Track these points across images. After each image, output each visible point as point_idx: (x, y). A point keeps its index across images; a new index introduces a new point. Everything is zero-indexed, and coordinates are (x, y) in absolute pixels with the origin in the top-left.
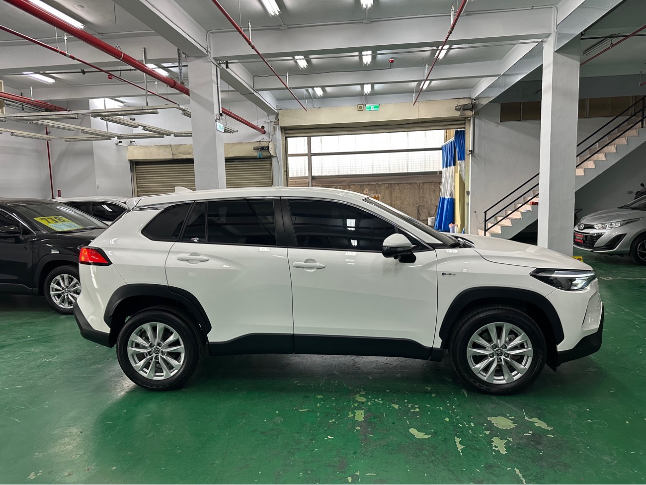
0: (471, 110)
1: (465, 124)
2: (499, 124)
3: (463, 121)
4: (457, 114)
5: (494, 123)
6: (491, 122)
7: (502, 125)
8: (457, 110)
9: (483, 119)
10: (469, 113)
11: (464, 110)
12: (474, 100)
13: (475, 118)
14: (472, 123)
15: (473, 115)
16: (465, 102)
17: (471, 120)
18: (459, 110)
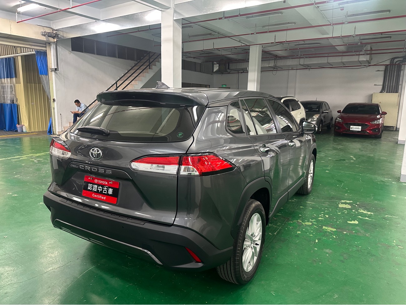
0: (54, 38)
1: (46, 47)
2: (71, 52)
3: (46, 44)
4: (44, 38)
5: (68, 51)
6: (65, 50)
7: (73, 53)
8: (42, 35)
9: (60, 46)
10: (51, 40)
11: (48, 36)
12: (56, 30)
13: (57, 44)
14: (53, 47)
15: (55, 42)
16: (48, 30)
17: (52, 45)
18: (44, 35)
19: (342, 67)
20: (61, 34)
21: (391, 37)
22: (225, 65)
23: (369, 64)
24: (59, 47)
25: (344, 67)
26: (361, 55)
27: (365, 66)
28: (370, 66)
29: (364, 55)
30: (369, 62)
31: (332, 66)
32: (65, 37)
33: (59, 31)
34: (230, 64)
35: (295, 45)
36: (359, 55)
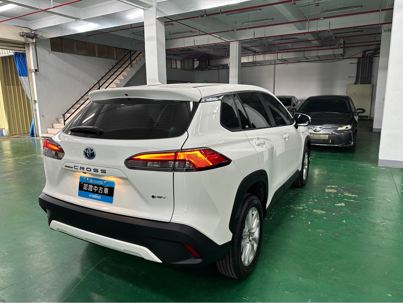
0: (32, 38)
1: (24, 48)
2: (50, 52)
3: (24, 45)
4: (22, 39)
5: (47, 51)
6: (45, 50)
7: (53, 53)
8: (21, 35)
9: (40, 47)
10: (30, 40)
11: (27, 37)
12: (34, 31)
13: (36, 45)
14: (32, 48)
15: (33, 42)
16: (26, 31)
17: (31, 46)
18: (23, 36)
19: (318, 61)
20: (40, 34)
21: (362, 31)
22: (205, 62)
23: (343, 58)
24: (38, 47)
25: (319, 60)
26: (335, 48)
27: (339, 59)
28: (343, 59)
29: (338, 48)
30: (342, 55)
31: (308, 60)
32: (44, 37)
33: (38, 32)
34: (210, 60)
35: (273, 41)
36: (333, 49)
